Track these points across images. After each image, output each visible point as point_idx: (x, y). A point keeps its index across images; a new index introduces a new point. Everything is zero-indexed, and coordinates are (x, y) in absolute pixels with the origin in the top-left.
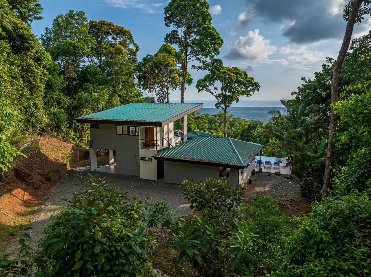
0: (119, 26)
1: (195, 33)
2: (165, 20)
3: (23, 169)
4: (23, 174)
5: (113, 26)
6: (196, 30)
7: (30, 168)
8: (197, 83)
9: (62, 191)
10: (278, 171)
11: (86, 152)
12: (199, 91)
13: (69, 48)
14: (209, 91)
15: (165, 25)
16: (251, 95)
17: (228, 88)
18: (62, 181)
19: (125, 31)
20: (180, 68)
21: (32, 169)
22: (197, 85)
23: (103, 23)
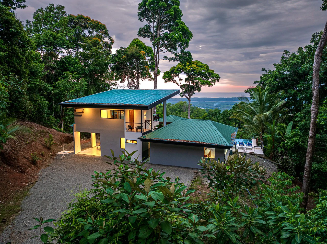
0: (95, 20)
1: (166, 28)
2: (138, 15)
3: (9, 153)
4: (9, 158)
5: (90, 20)
6: (166, 25)
7: (15, 152)
8: (164, 74)
9: (49, 174)
10: (253, 151)
11: (66, 137)
12: (166, 82)
13: (50, 39)
14: (175, 82)
15: (139, 20)
16: (213, 85)
17: (191, 79)
18: (48, 164)
19: (102, 25)
20: (148, 61)
21: (18, 152)
22: (163, 77)
23: (81, 17)
